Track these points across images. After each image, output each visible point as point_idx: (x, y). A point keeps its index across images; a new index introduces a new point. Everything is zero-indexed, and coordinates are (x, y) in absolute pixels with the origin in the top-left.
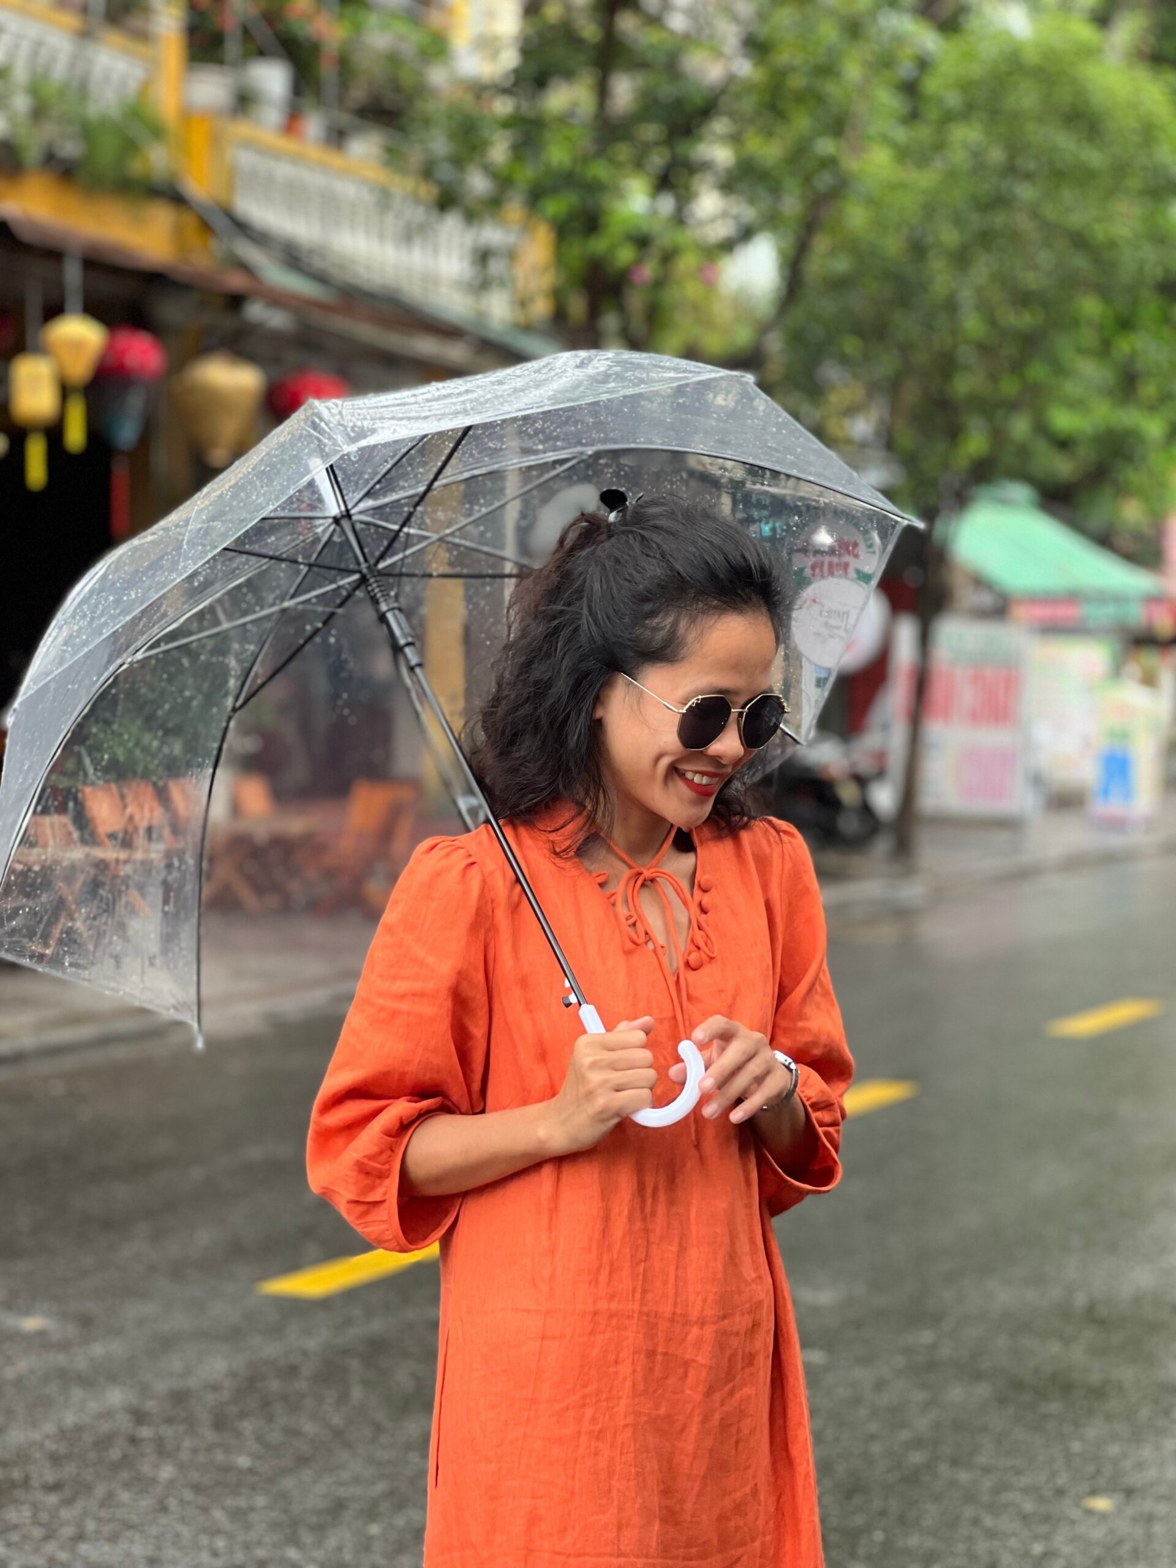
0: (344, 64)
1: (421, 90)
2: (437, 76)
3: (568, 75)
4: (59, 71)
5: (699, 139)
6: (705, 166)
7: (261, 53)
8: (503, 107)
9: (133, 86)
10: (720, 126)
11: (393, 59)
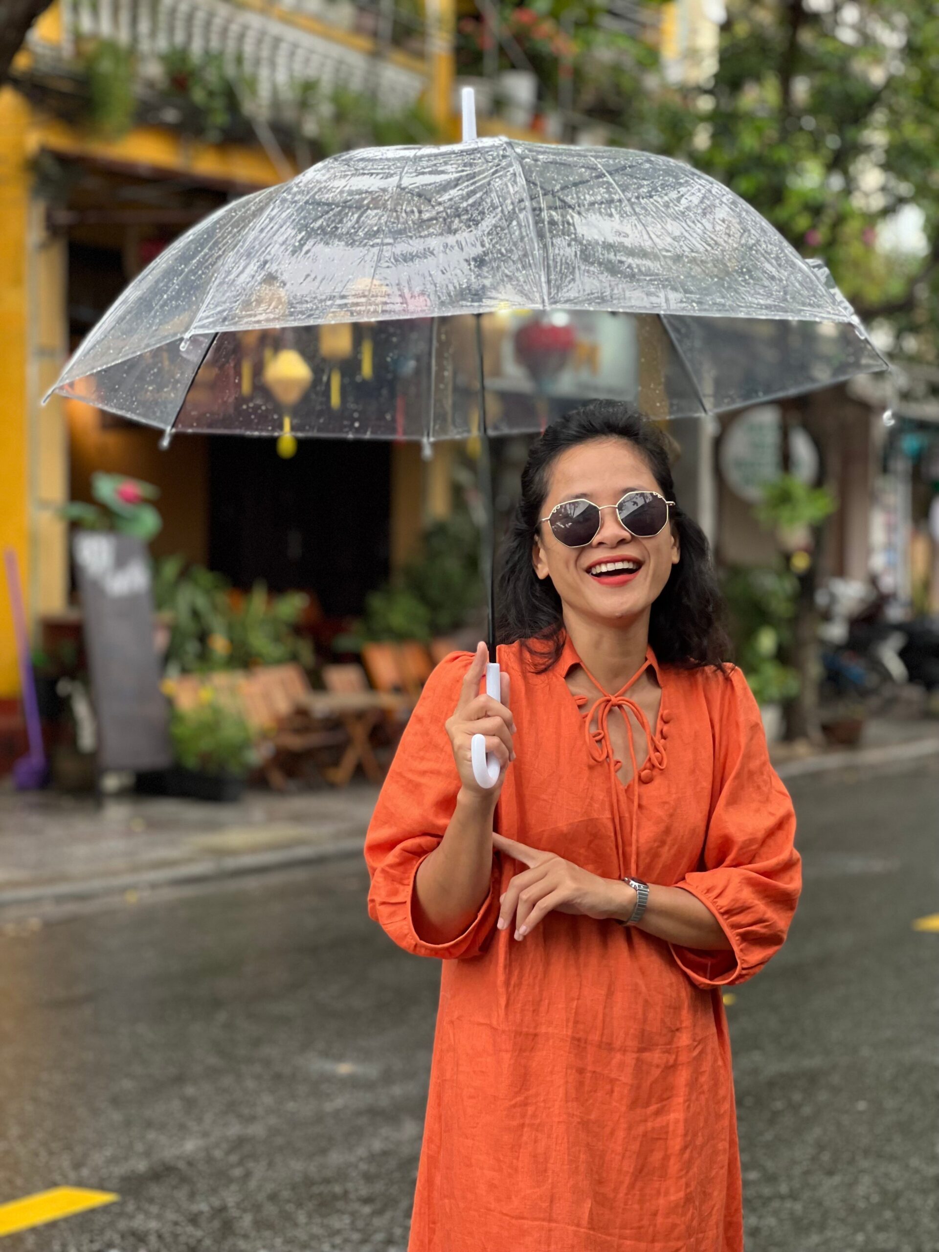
0: (578, 74)
1: (639, 92)
2: (651, 82)
3: (758, 78)
4: (356, 84)
5: (866, 126)
6: (867, 149)
7: (514, 67)
8: (705, 104)
9: (413, 94)
10: (880, 116)
11: (617, 69)
